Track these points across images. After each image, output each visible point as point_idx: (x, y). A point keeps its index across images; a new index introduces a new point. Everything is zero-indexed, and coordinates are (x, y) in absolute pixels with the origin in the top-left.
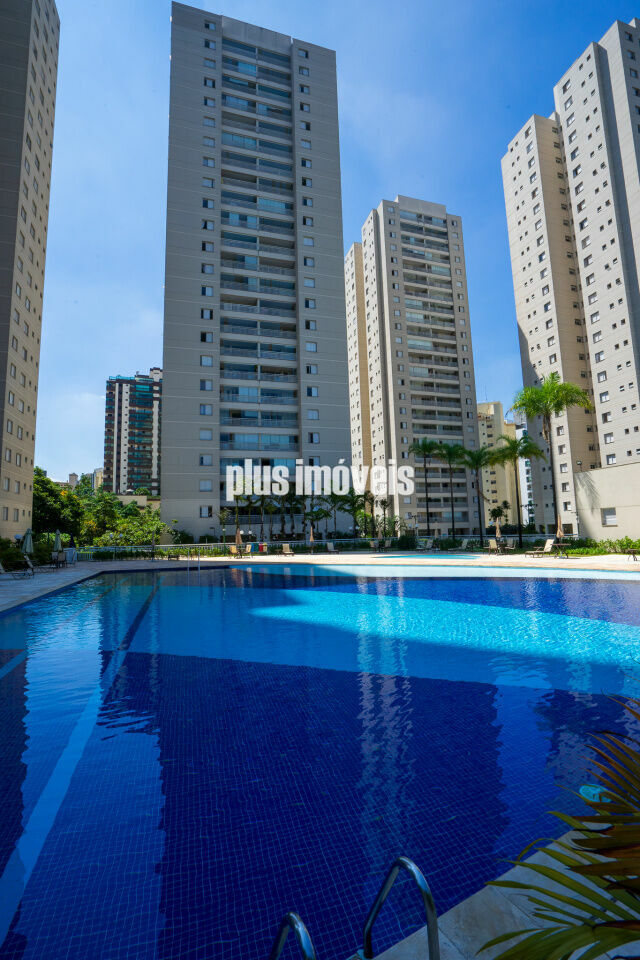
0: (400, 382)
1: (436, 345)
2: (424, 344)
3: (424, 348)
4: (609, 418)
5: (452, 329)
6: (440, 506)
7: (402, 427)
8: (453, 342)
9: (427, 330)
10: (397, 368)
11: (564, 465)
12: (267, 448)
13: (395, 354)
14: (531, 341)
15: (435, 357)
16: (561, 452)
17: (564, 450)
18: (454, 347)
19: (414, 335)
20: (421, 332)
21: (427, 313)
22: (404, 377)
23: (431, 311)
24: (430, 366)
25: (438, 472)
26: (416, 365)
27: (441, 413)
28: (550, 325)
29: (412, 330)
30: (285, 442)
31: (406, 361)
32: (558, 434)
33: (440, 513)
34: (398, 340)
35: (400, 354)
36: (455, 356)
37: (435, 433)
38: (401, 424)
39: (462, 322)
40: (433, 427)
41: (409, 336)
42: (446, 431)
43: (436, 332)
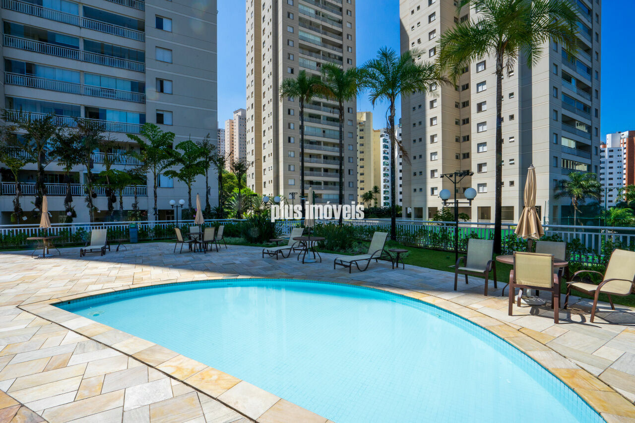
0: (289, 70)
1: (325, 42)
2: (314, 38)
3: (314, 42)
4: (484, 107)
5: (340, 30)
6: (320, 189)
7: (289, 113)
8: (340, 42)
9: (318, 26)
10: (288, 56)
11: (435, 153)
12: (94, 93)
13: (287, 42)
14: (412, 36)
15: (324, 52)
16: (432, 141)
17: (436, 139)
18: (340, 46)
19: (305, 27)
20: (311, 26)
21: (319, 9)
22: (293, 66)
23: (322, 8)
24: (318, 60)
25: (320, 158)
26: (306, 56)
27: (325, 105)
28: (432, 19)
29: (303, 22)
30: (125, 89)
31: (296, 51)
32: (432, 124)
33: (321, 195)
34: (290, 29)
35: (291, 43)
36: (340, 54)
37: (320, 123)
38: (289, 110)
39: (348, 25)
40: (318, 117)
41: (301, 28)
42: (329, 122)
43: (326, 30)
